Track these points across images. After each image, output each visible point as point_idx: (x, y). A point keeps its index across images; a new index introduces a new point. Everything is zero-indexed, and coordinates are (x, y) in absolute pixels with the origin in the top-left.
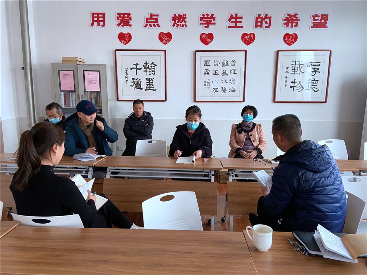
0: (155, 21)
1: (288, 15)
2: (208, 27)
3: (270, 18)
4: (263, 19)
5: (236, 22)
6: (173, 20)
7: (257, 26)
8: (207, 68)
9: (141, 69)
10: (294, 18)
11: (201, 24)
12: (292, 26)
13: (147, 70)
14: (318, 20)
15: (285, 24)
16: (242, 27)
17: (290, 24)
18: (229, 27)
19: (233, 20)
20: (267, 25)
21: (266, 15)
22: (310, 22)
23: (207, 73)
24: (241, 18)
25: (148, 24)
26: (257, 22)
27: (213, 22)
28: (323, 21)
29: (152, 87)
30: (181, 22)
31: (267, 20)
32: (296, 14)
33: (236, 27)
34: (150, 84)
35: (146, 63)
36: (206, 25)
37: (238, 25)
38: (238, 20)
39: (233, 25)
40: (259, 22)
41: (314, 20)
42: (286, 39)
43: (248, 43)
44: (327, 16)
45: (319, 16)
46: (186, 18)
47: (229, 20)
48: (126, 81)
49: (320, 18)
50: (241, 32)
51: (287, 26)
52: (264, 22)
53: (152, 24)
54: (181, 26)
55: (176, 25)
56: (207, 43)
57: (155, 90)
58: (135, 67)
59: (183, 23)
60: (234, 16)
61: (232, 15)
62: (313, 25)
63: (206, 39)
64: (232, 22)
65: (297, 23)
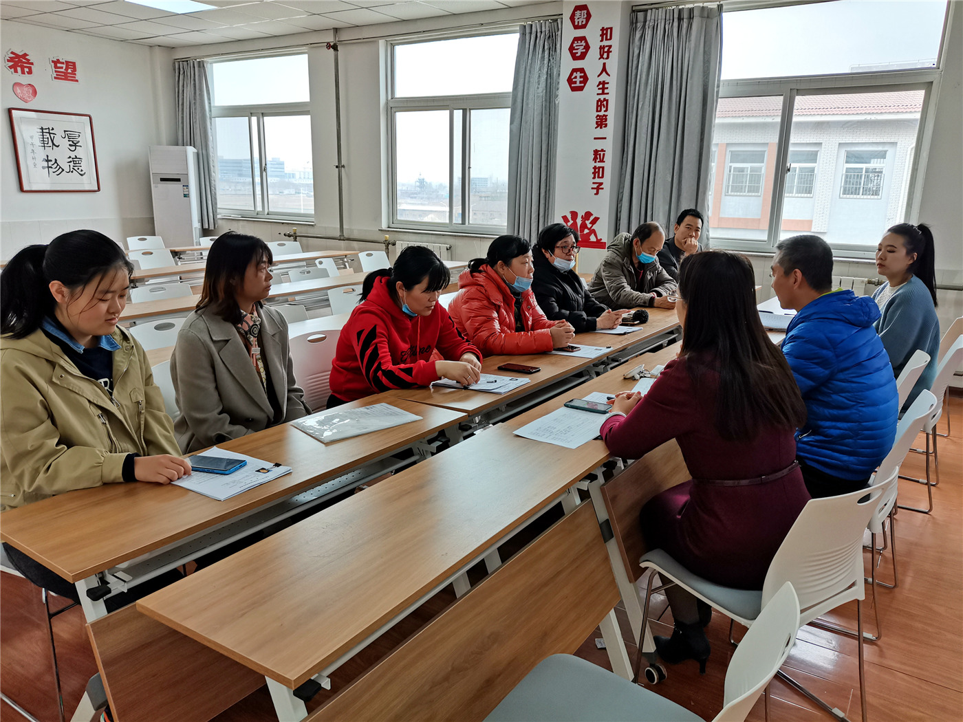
1: (12, 53)
10: (24, 60)
12: (23, 73)
14: (62, 68)
15: (11, 67)
17: (19, 69)
22: (50, 70)
28: (69, 71)
32: (26, 55)
41: (56, 67)
42: (18, 91)
44: (74, 64)
45: (63, 63)
49: (64, 66)
51: (16, 71)
62: (57, 75)
65: (30, 69)
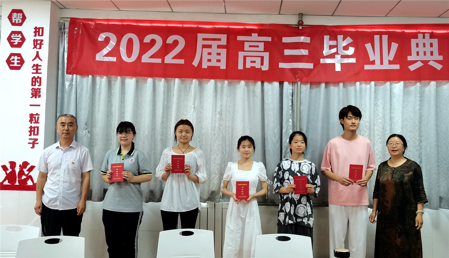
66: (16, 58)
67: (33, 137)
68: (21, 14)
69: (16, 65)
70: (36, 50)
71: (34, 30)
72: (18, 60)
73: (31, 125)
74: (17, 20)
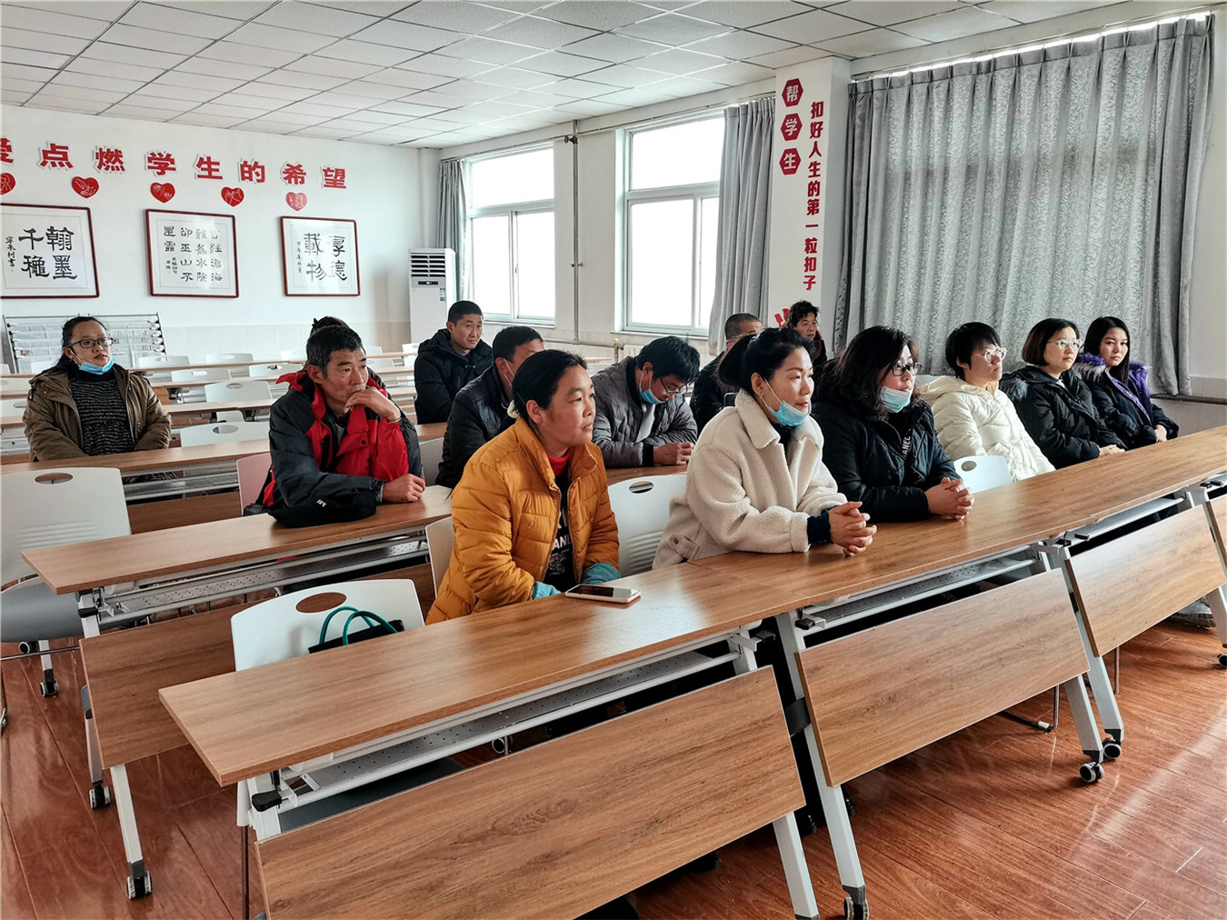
0: (61, 156)
1: (288, 165)
2: (163, 173)
3: (263, 168)
4: (251, 169)
5: (210, 170)
6: (97, 158)
7: (243, 178)
8: (170, 238)
9: (42, 239)
10: (298, 171)
11: (150, 167)
12: (296, 183)
13: (55, 241)
14: (331, 176)
15: (285, 178)
16: (221, 178)
17: (293, 179)
18: (199, 176)
19: (205, 166)
20: (260, 178)
21: (256, 163)
22: (321, 179)
23: (170, 247)
24: (218, 164)
25: (49, 161)
26: (243, 172)
27: (171, 166)
28: (338, 178)
29: (68, 271)
30: (114, 163)
31: (259, 170)
32: (299, 166)
33: (210, 176)
34: (62, 267)
35: (52, 229)
36: (159, 171)
37: (214, 174)
38: (213, 167)
39: (206, 173)
40: (247, 172)
41: (326, 175)
42: (291, 200)
43: (234, 203)
44: (343, 171)
45: (333, 171)
46: (121, 156)
47: (199, 165)
48: (12, 261)
49: (334, 174)
50: (220, 185)
51: (290, 182)
52: (253, 172)
53: (57, 162)
54: (113, 169)
55: (103, 167)
56: (164, 200)
57: (74, 278)
58: (29, 235)
59: (117, 164)
60: (205, 160)
61: (201, 159)
62: (327, 183)
63: (163, 192)
64: (203, 169)
65: (303, 178)
66: (791, 156)
67: (810, 273)
68: (797, 86)
69: (790, 167)
70: (814, 139)
71: (812, 108)
72: (793, 159)
73: (807, 255)
74: (792, 96)
